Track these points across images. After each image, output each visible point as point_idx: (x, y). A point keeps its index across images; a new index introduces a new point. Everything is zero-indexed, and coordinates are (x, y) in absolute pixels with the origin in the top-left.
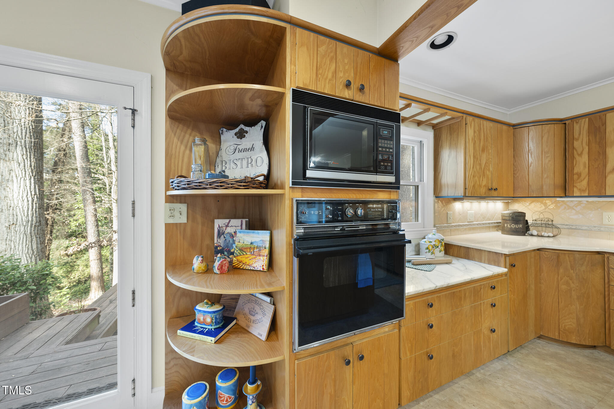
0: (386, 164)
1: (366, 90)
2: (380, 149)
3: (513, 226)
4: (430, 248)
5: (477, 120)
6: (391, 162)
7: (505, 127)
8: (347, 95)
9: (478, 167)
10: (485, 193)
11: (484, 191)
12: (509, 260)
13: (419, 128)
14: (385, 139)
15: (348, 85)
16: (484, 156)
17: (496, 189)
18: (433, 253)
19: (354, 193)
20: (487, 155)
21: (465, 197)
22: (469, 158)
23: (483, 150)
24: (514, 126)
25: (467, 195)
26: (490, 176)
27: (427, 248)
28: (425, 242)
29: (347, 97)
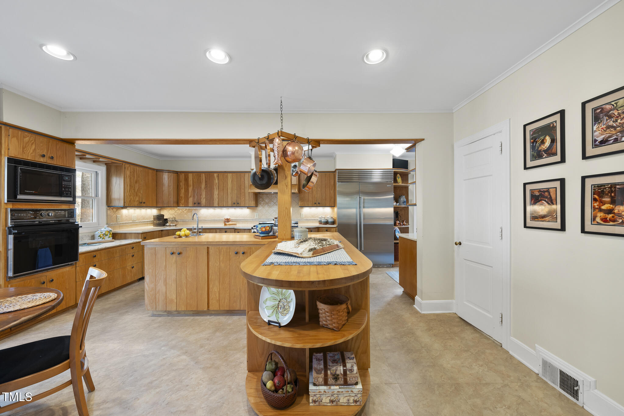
0: (67, 192)
1: (55, 158)
2: (63, 186)
3: (158, 222)
4: (102, 235)
5: (132, 166)
6: (71, 192)
7: (150, 171)
8: (42, 160)
9: (133, 191)
10: (138, 205)
11: (137, 203)
12: (143, 235)
13: (94, 163)
14: (66, 181)
15: (43, 156)
16: (137, 185)
17: (144, 203)
18: (103, 238)
19: (47, 206)
20: (139, 185)
21: (124, 207)
22: (127, 186)
23: (136, 182)
24: (157, 170)
25: (125, 206)
26: (141, 196)
27: (99, 236)
28: (98, 233)
29: (42, 161)
